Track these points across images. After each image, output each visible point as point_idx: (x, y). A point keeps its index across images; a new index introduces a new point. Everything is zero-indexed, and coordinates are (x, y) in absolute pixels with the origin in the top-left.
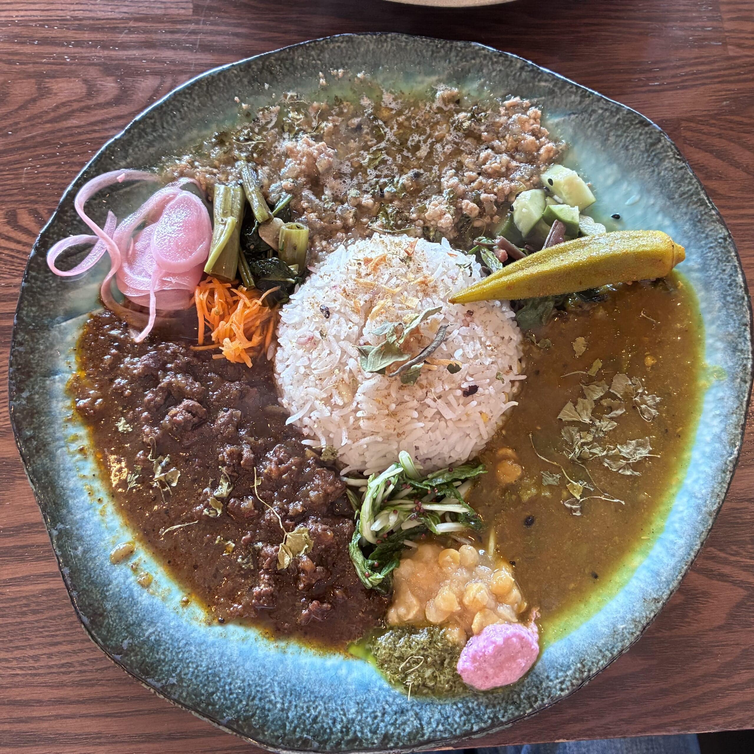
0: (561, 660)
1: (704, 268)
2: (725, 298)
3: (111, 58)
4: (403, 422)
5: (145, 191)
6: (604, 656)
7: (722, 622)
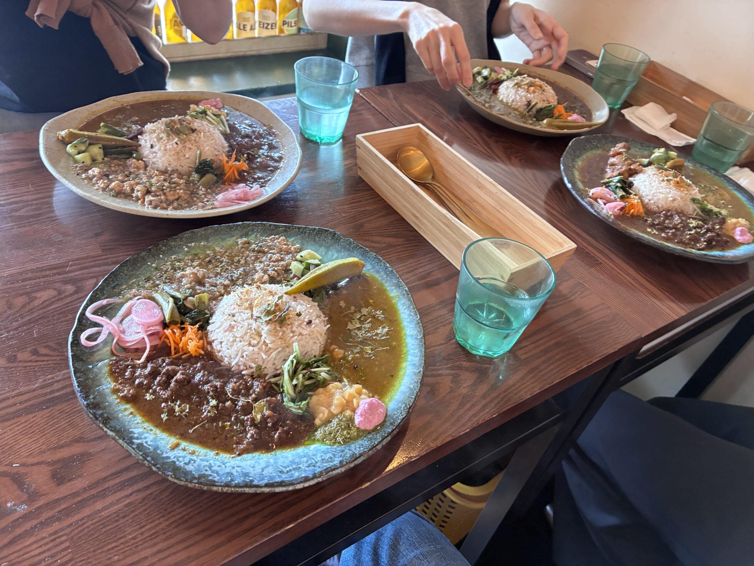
0: (396, 407)
1: (374, 268)
2: (386, 273)
3: (65, 278)
4: (287, 340)
5: (117, 307)
6: (412, 398)
7: (449, 390)
